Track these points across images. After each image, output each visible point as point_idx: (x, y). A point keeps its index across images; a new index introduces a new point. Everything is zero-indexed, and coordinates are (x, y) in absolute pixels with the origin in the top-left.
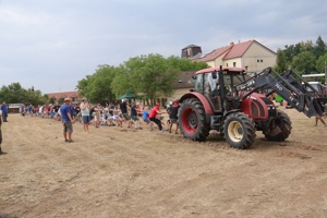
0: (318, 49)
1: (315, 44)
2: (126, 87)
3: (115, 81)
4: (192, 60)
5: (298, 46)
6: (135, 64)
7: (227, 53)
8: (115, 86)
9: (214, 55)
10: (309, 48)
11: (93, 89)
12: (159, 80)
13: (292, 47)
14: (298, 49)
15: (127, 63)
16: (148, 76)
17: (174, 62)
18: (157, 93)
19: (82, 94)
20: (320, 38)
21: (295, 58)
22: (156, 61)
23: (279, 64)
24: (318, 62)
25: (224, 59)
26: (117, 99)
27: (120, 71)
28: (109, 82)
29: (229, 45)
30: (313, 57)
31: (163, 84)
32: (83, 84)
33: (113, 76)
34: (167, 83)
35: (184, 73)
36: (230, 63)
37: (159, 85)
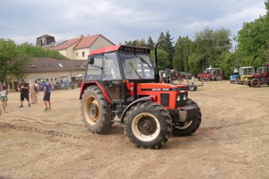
0: (149, 46)
1: (147, 42)
4: (45, 47)
5: (135, 42)
7: (77, 44)
9: (65, 45)
10: (143, 45)
12: (10, 64)
13: (130, 43)
14: (135, 45)
17: (28, 49)
18: (8, 77)
20: (150, 38)
25: (74, 49)
29: (79, 37)
34: (19, 67)
35: (36, 59)
36: (80, 52)
37: (11, 69)
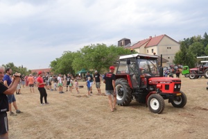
0: (205, 40)
2: (82, 65)
3: (74, 61)
4: (125, 47)
5: (192, 38)
6: (88, 50)
7: (148, 43)
8: (74, 65)
9: (139, 45)
10: (199, 40)
11: (61, 67)
12: (103, 61)
13: (188, 39)
14: (192, 40)
15: (82, 50)
16: (96, 58)
17: (113, 49)
18: (102, 69)
19: (54, 70)
20: (206, 34)
21: (190, 46)
22: (102, 48)
23: (182, 50)
24: (206, 48)
25: (145, 47)
26: (76, 73)
27: (78, 55)
28: (70, 63)
29: (149, 38)
30: (202, 46)
31: (106, 63)
32: (54, 64)
33: (74, 58)
34: (110, 63)
36: (150, 49)
37: (104, 64)
